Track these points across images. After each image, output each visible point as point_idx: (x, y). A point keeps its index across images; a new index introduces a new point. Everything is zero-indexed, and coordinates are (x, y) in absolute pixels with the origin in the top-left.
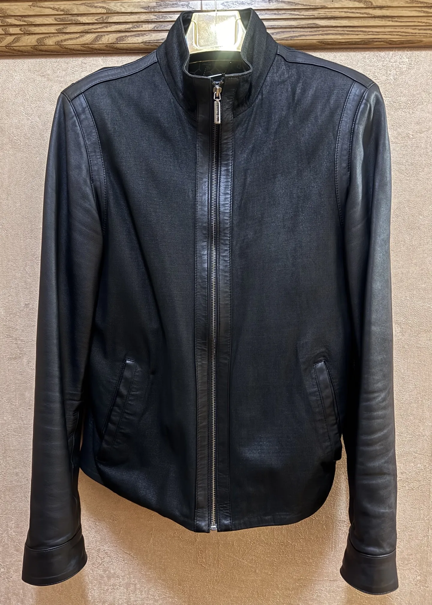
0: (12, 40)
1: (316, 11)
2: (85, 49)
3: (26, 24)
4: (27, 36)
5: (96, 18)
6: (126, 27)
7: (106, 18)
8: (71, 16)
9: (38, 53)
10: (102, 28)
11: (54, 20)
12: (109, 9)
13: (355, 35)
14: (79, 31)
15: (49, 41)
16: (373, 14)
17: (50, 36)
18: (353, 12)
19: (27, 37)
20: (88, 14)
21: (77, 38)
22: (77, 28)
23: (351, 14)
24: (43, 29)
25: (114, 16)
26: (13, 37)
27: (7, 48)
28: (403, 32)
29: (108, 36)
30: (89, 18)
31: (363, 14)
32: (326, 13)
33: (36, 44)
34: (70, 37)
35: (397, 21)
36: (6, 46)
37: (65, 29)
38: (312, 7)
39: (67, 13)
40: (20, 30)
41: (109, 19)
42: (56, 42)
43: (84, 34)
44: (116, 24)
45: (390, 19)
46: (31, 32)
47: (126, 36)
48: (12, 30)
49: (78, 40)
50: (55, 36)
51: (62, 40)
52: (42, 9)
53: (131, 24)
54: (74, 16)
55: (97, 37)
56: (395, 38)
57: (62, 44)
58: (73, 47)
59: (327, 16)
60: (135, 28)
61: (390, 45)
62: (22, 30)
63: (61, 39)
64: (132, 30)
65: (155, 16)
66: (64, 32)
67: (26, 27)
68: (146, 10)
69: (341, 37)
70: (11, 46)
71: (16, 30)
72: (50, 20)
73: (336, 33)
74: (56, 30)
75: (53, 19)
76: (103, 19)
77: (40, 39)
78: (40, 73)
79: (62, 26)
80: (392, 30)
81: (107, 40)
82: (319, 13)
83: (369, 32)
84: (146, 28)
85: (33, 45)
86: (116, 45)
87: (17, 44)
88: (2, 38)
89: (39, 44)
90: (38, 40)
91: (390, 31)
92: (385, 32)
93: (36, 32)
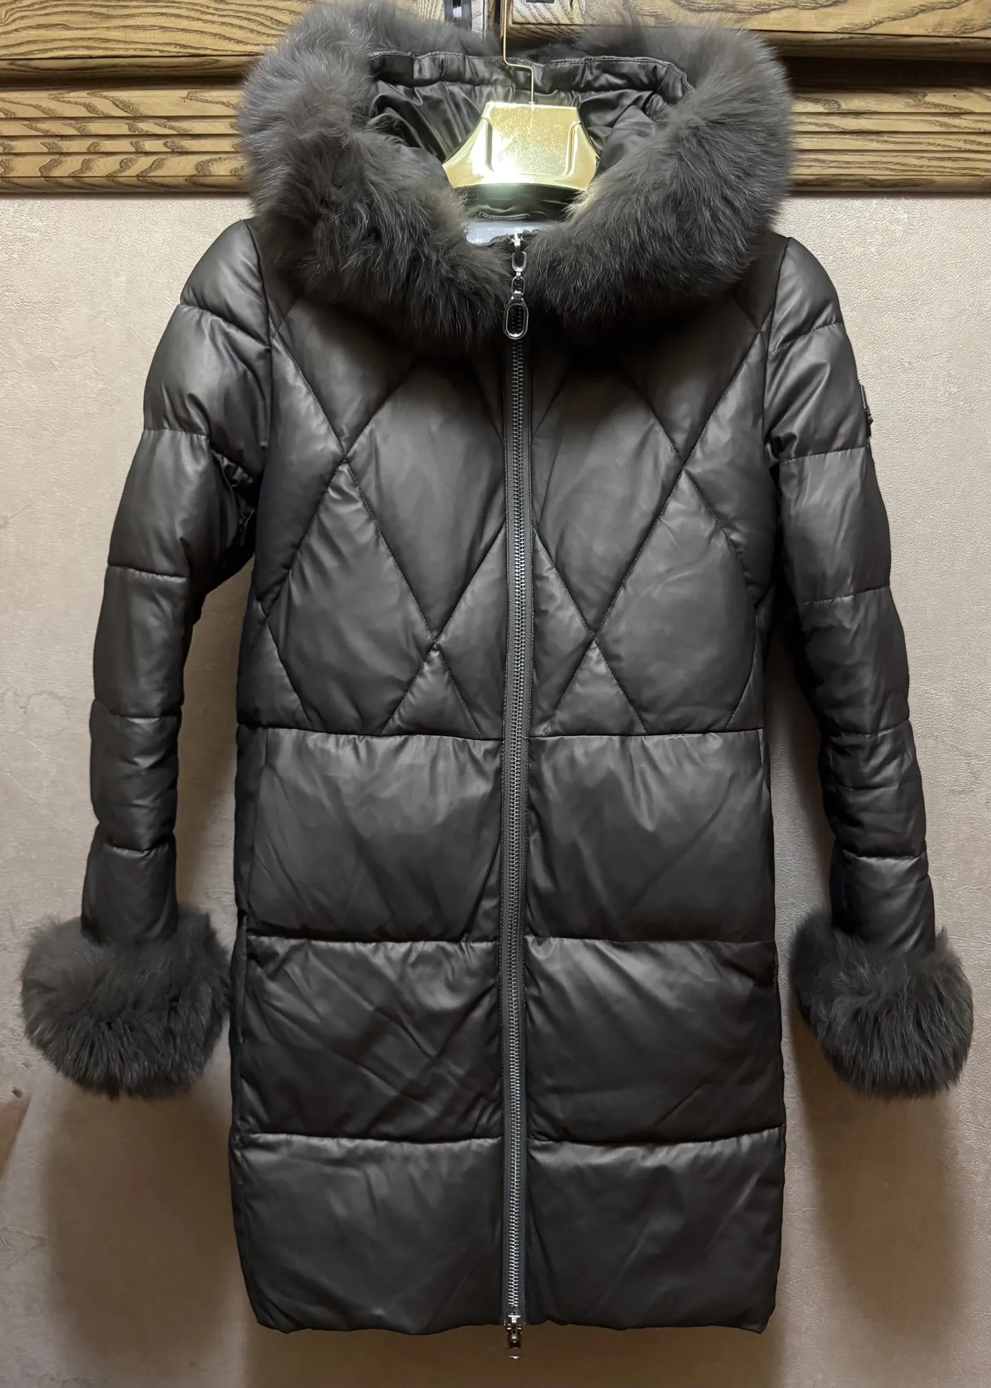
0: (150, 165)
3: (177, 133)
4: (178, 156)
11: (229, 127)
13: (804, 168)
15: (219, 168)
16: (841, 126)
17: (220, 158)
18: (801, 123)
19: (177, 159)
23: (795, 125)
24: (208, 145)
26: (152, 159)
27: (139, 180)
28: (898, 164)
31: (821, 126)
33: (196, 173)
35: (886, 141)
36: (137, 176)
40: (165, 145)
42: (232, 170)
45: (874, 137)
46: (186, 150)
48: (149, 145)
50: (229, 158)
51: (243, 167)
52: (205, 104)
56: (881, 174)
61: (873, 189)
62: (169, 144)
63: (242, 164)
67: (176, 140)
70: (147, 177)
71: (156, 145)
72: (221, 127)
74: (233, 146)
75: (227, 124)
77: (202, 163)
85: (188, 174)
87: (159, 173)
88: (130, 160)
89: (199, 172)
90: (199, 166)
91: (872, 160)
92: (863, 163)
93: (193, 149)
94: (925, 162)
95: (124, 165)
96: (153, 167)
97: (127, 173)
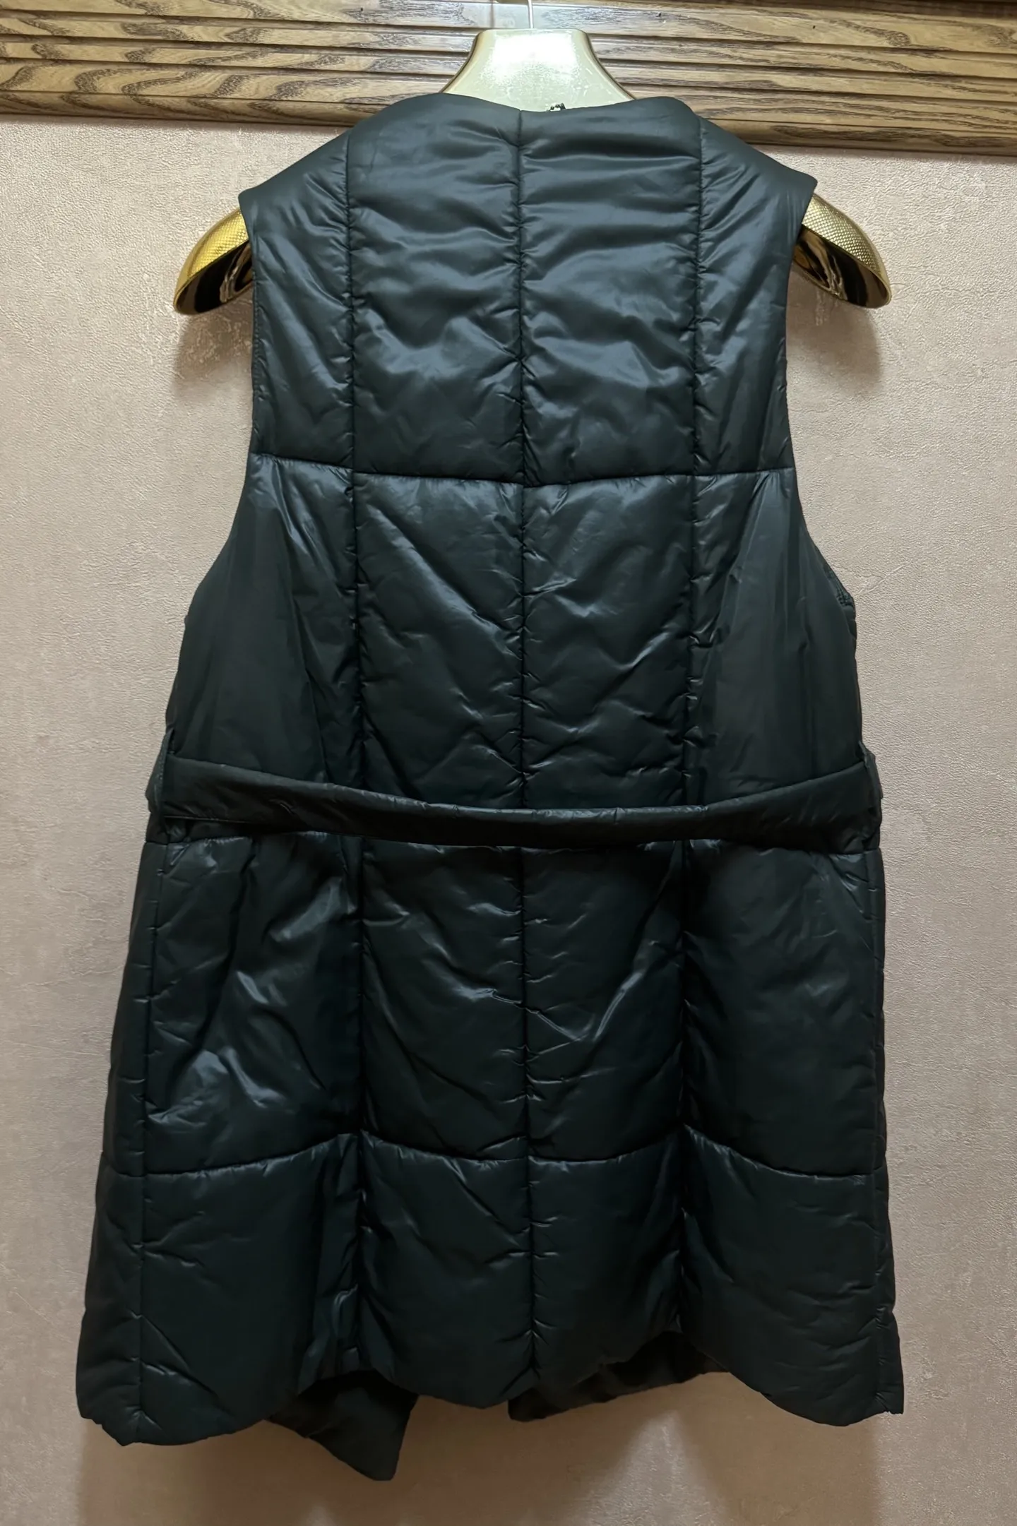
0: (13, 75)
1: (773, 49)
2: (197, 108)
3: (49, 34)
4: (52, 65)
5: (228, 30)
6: (303, 61)
7: (253, 32)
8: (164, 21)
9: (79, 111)
10: (242, 57)
11: (120, 28)
12: (261, 10)
13: (862, 117)
14: (183, 62)
15: (107, 84)
16: (910, 66)
17: (109, 70)
18: (860, 59)
19: (51, 69)
20: (206, 19)
21: (178, 80)
22: (180, 54)
23: (853, 62)
24: (92, 52)
25: (273, 28)
26: (16, 67)
28: (977, 117)
29: (258, 80)
30: (211, 29)
31: (885, 64)
32: (797, 56)
33: (76, 88)
34: (161, 77)
35: (964, 89)
37: (147, 54)
38: (762, 39)
39: (155, 13)
40: (34, 48)
41: (261, 35)
42: (125, 87)
43: (197, 69)
44: (278, 49)
45: (948, 82)
46: (62, 58)
47: (303, 82)
48: (12, 49)
49: (181, 85)
51: (139, 83)
53: (314, 51)
54: (172, 21)
55: (229, 80)
56: (957, 130)
57: (141, 92)
58: (167, 102)
59: (800, 64)
60: (325, 63)
61: (946, 147)
62: (39, 49)
63: (139, 80)
64: (317, 67)
65: (377, 34)
66: (147, 61)
67: (49, 43)
68: (356, 17)
69: (828, 121)
72: (110, 29)
73: (817, 109)
74: (126, 56)
75: (118, 24)
76: (245, 33)
77: (84, 76)
78: (82, 162)
79: (141, 44)
80: (953, 110)
81: (253, 89)
82: (780, 56)
83: (899, 111)
84: (352, 65)
85: (65, 90)
86: (277, 103)
87: (24, 86)
89: (80, 88)
90: (79, 79)
91: (946, 112)
92: (935, 115)
93: (73, 57)
96: (17, 78)
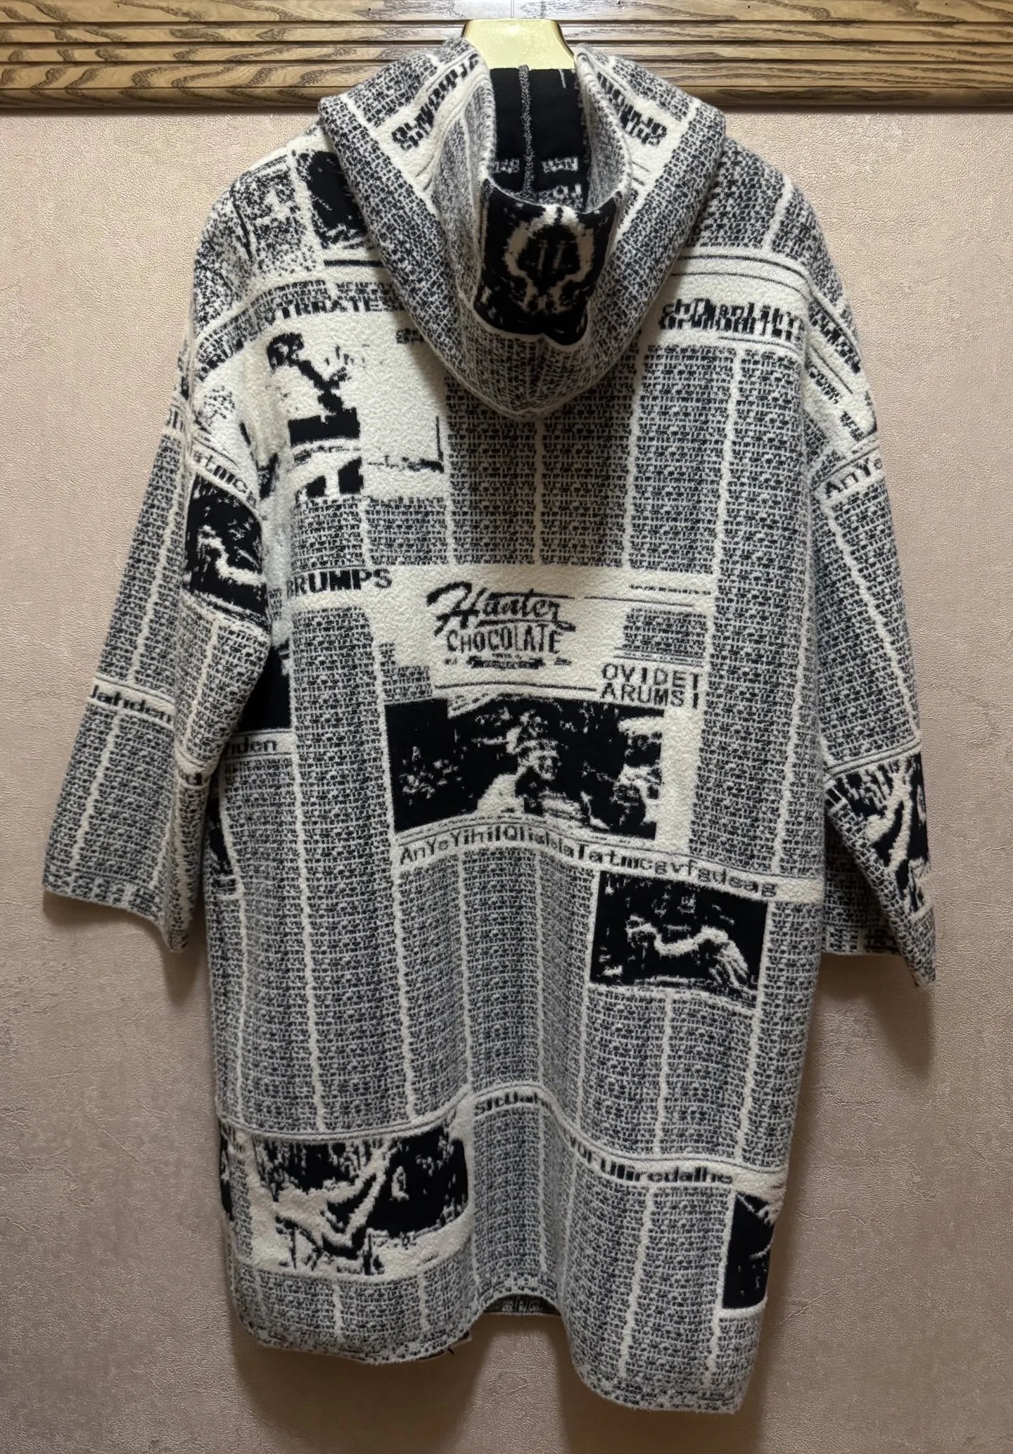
0: (80, 75)
1: (716, 27)
2: (234, 96)
3: (110, 41)
4: (112, 66)
6: (322, 53)
7: (279, 32)
8: (205, 26)
9: (135, 104)
10: (271, 53)
11: (169, 33)
12: (285, 14)
13: (794, 79)
14: (222, 59)
15: (158, 79)
16: (831, 35)
17: (160, 68)
18: (790, 32)
19: (111, 70)
20: (240, 23)
21: (218, 74)
22: (218, 53)
23: (785, 34)
24: (146, 54)
25: (296, 28)
26: (82, 70)
27: (68, 93)
28: (891, 75)
29: (285, 71)
30: (244, 31)
31: (810, 35)
32: (735, 31)
33: (131, 84)
34: (204, 72)
35: (879, 52)
36: (66, 88)
37: (192, 54)
38: (705, 18)
39: (197, 20)
40: (98, 54)
41: (286, 34)
42: (173, 81)
43: (233, 65)
44: (301, 45)
45: (865, 47)
46: (121, 60)
47: (322, 71)
48: (79, 54)
49: (220, 78)
50: (172, 69)
51: (185, 78)
52: (143, 9)
53: (331, 46)
54: (212, 26)
55: (260, 72)
57: (186, 85)
58: (209, 92)
59: (739, 38)
60: (341, 54)
61: (865, 102)
62: (102, 53)
63: (184, 75)
64: (334, 58)
65: (383, 29)
66: (191, 59)
67: (110, 49)
68: (364, 16)
69: (765, 83)
70: (78, 89)
72: (160, 35)
73: (757, 74)
74: (174, 56)
75: (167, 31)
76: (273, 33)
77: (140, 74)
78: (139, 146)
79: (186, 46)
81: (281, 79)
82: (722, 32)
83: (825, 73)
84: (362, 55)
85: (123, 86)
86: (299, 89)
87: (90, 84)
88: (58, 71)
89: (136, 84)
90: (135, 77)
91: (864, 71)
92: (855, 74)
93: (130, 59)
94: (920, 74)
95: (50, 76)
96: (84, 78)
97: (54, 85)
